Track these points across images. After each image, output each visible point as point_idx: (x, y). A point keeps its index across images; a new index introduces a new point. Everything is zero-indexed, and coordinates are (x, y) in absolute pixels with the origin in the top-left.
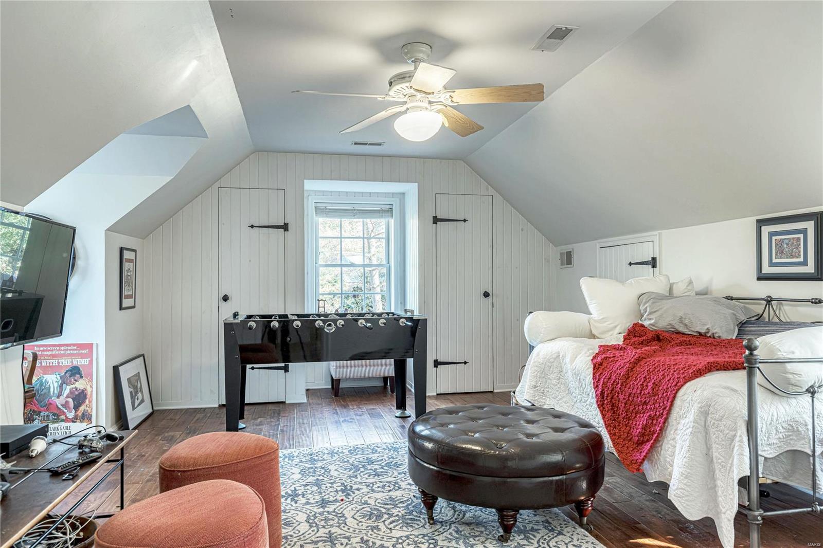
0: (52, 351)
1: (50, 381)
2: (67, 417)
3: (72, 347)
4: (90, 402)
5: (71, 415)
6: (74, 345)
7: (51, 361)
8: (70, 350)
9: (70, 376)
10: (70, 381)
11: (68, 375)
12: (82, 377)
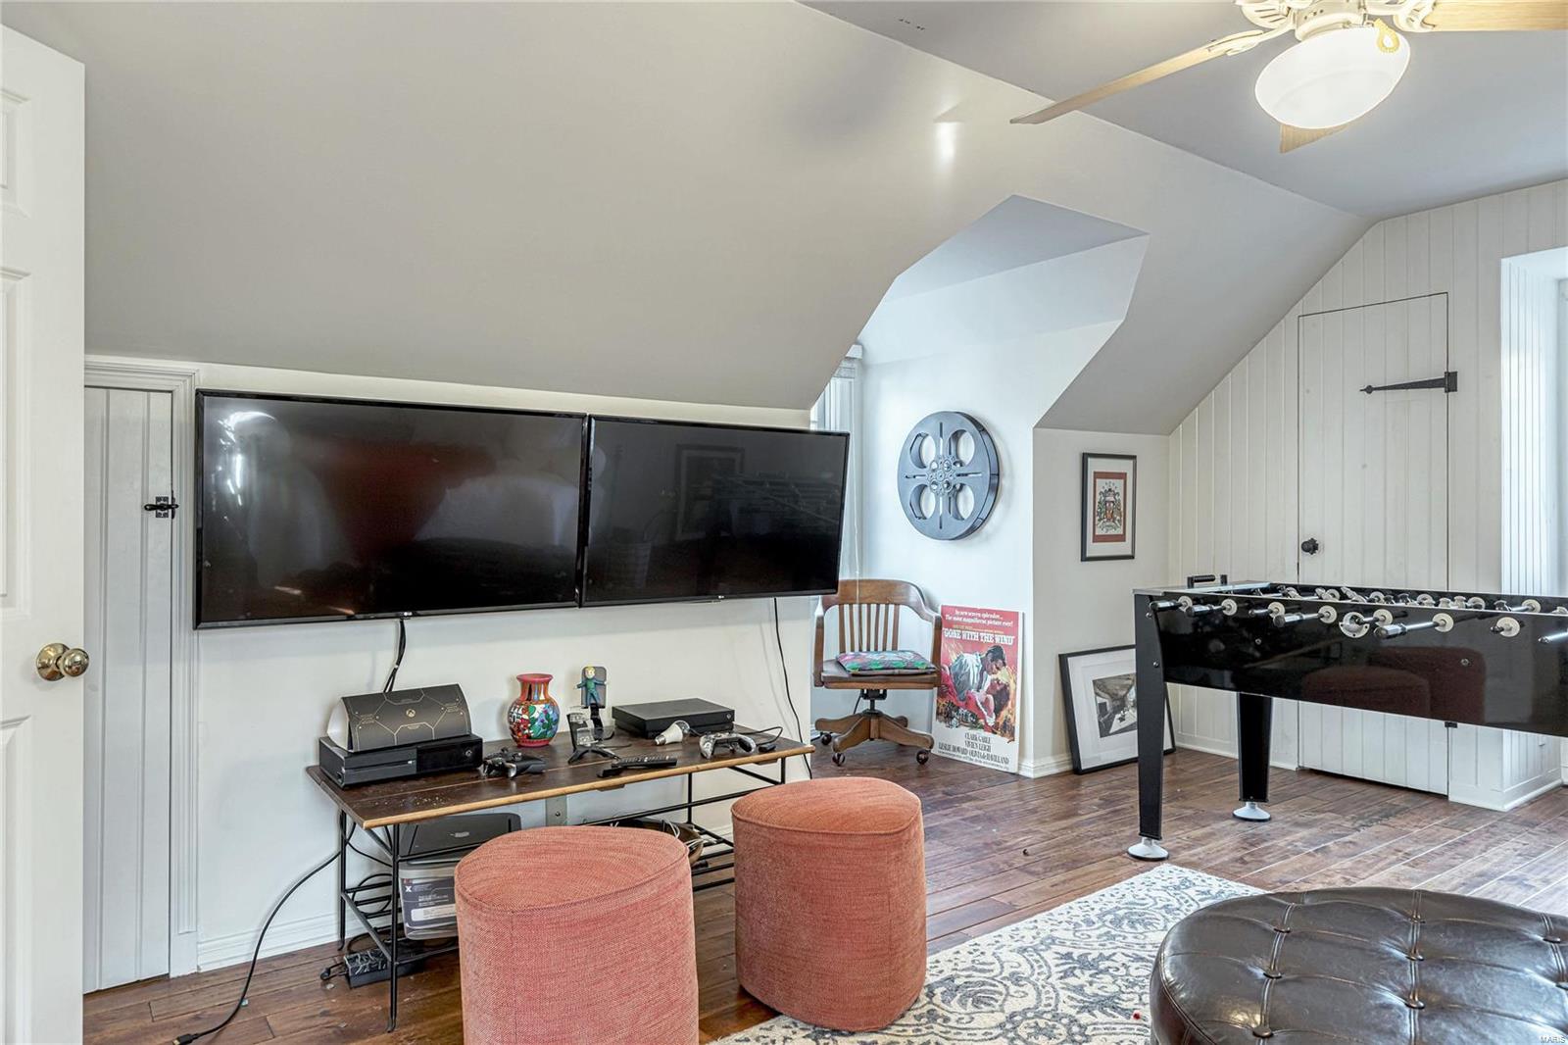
0: (973, 617)
1: (969, 662)
2: (986, 724)
3: (994, 616)
4: (1013, 706)
5: (991, 721)
6: (997, 612)
7: (972, 633)
8: (993, 619)
9: (992, 661)
10: (992, 668)
11: (989, 658)
12: (1004, 664)
